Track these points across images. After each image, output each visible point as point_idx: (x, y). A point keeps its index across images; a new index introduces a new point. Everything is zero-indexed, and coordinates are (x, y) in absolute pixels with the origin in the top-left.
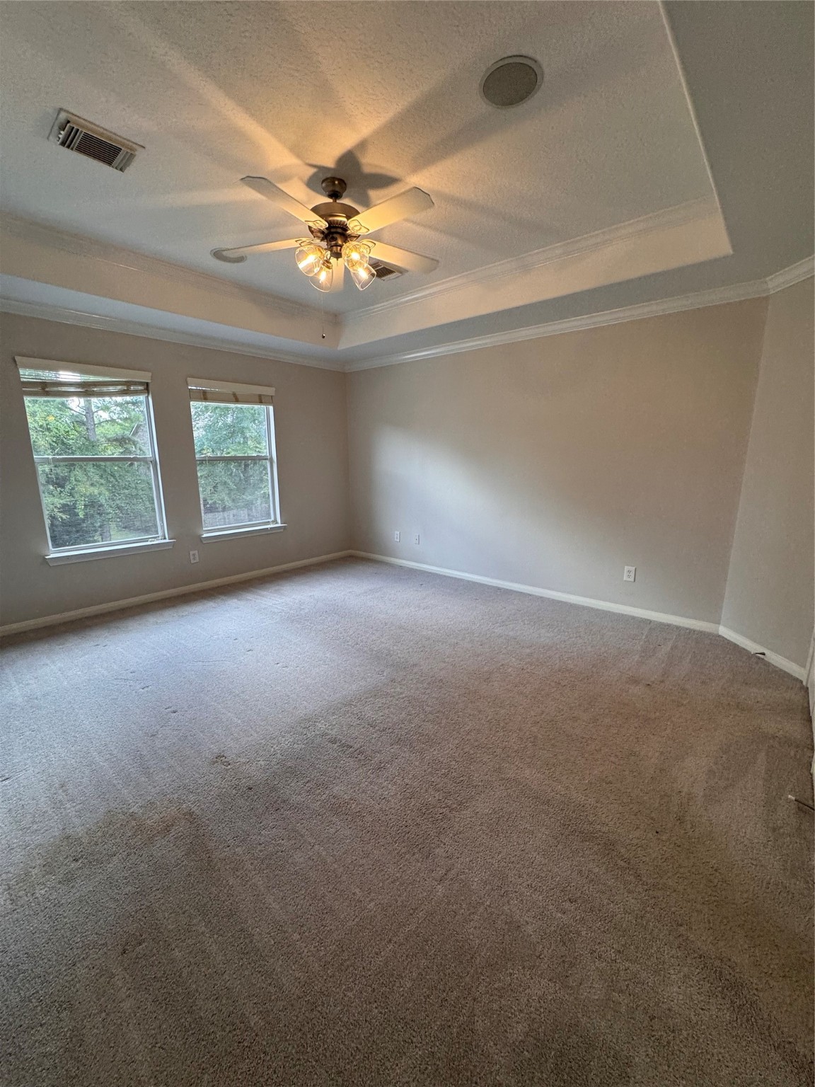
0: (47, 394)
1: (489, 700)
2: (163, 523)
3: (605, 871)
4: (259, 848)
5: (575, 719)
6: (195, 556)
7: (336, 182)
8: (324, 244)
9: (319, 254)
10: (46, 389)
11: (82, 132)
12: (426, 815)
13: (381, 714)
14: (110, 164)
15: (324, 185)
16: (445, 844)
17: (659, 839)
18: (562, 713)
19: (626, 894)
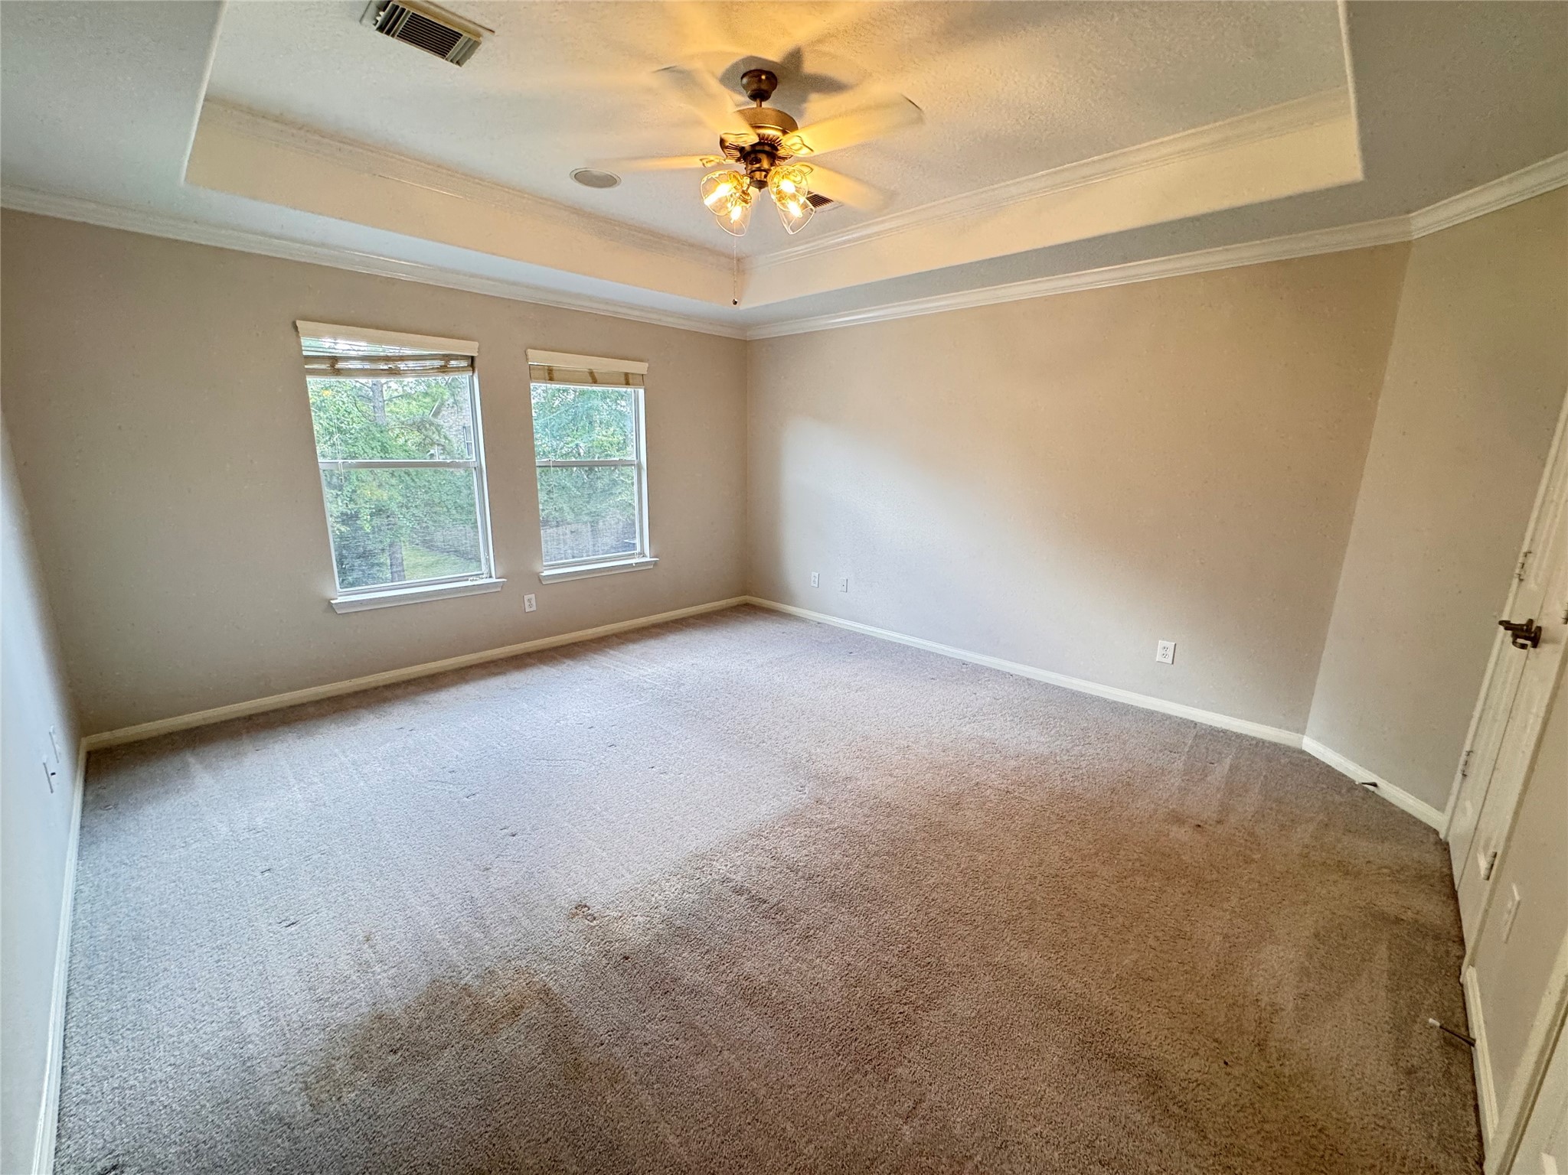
0: (338, 372)
1: (960, 838)
2: (488, 555)
3: (1150, 1120)
4: (645, 1049)
5: (1093, 875)
6: (530, 603)
7: (763, 77)
8: (741, 167)
9: (735, 183)
10: (333, 365)
11: (409, 12)
12: (880, 1014)
13: (805, 852)
14: (443, 53)
15: (745, 80)
16: (910, 1062)
17: (1229, 1074)
18: (1071, 864)
19: (1184, 1159)
